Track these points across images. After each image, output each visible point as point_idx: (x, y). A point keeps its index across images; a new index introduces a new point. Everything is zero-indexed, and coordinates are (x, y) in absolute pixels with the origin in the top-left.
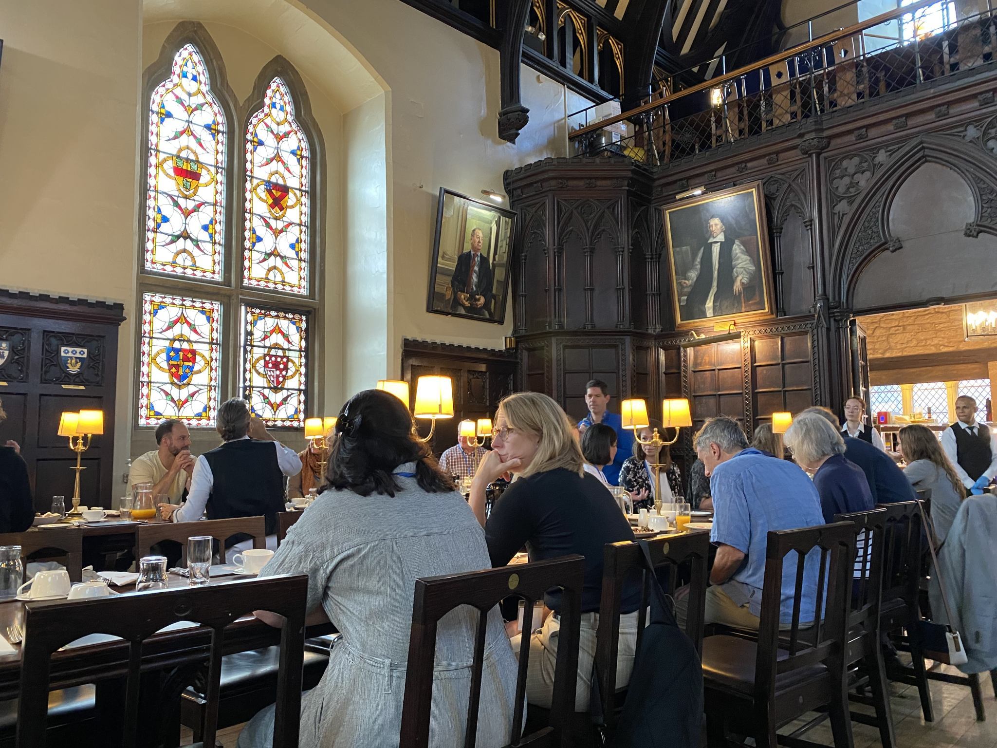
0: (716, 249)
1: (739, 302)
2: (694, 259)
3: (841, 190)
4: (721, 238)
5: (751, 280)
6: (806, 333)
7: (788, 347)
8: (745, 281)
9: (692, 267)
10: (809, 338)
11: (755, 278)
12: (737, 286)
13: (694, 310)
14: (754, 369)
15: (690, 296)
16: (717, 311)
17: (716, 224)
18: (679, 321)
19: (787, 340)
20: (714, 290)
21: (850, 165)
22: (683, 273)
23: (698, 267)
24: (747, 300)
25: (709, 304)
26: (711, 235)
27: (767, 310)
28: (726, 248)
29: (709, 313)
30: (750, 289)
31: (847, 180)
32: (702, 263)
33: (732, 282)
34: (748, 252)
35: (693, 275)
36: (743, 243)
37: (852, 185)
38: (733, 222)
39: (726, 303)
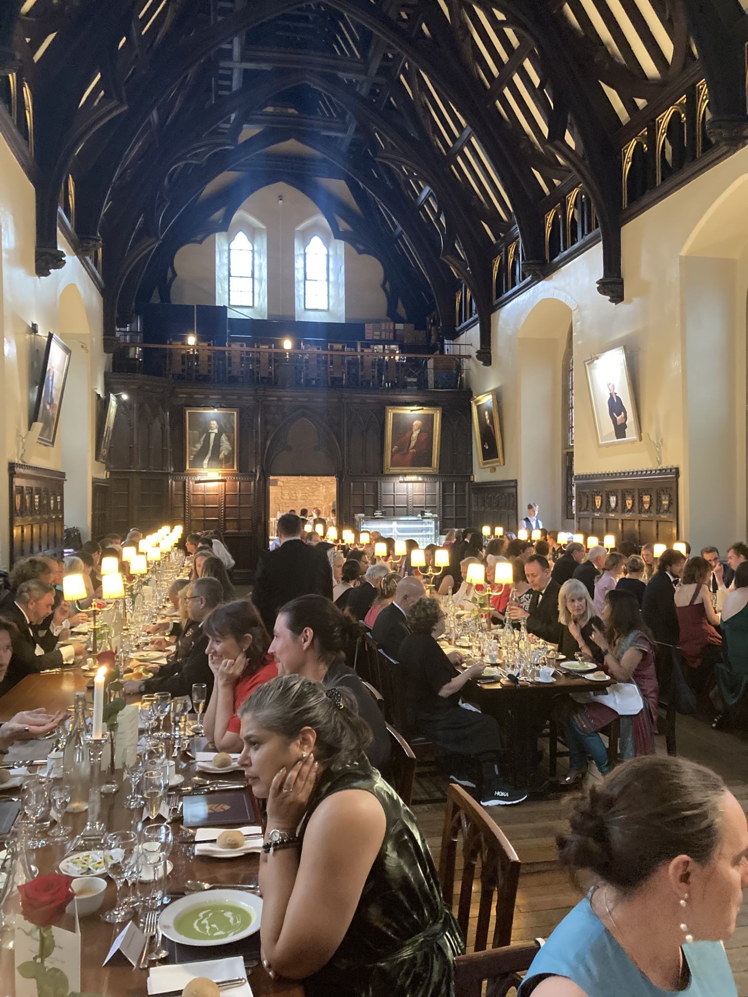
0: (213, 436)
1: (222, 464)
2: (200, 437)
3: (269, 420)
4: (216, 431)
5: (229, 454)
6: (251, 481)
7: (242, 486)
8: (226, 454)
9: (198, 442)
10: (252, 484)
11: (231, 453)
12: (221, 456)
13: (197, 464)
15: (195, 456)
16: (210, 466)
17: (214, 424)
19: (242, 484)
20: (209, 455)
21: (274, 410)
22: (193, 444)
23: (202, 442)
24: (226, 463)
25: (206, 462)
26: (211, 428)
27: (235, 469)
28: (218, 437)
29: (205, 466)
30: (228, 459)
31: (272, 416)
32: (204, 441)
33: (219, 453)
34: (229, 440)
35: (199, 446)
36: (227, 436)
37: (274, 418)
38: (223, 425)
39: (214, 463)
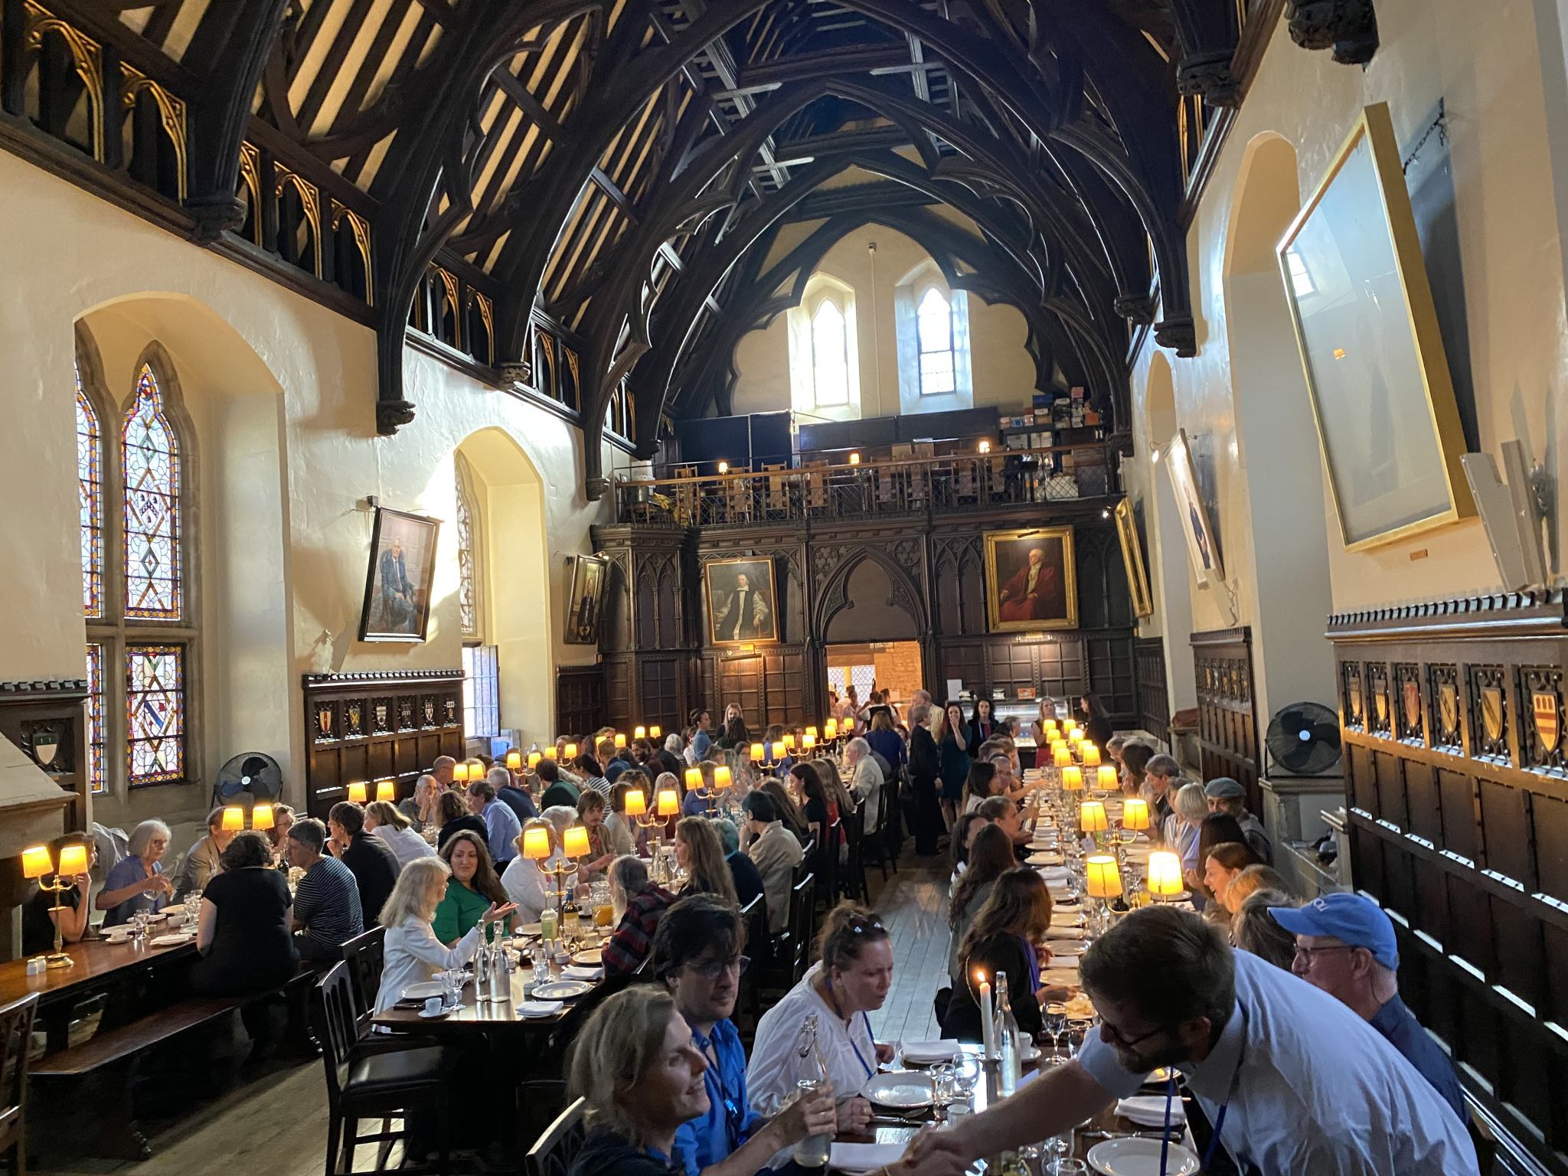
0: (742, 596)
1: (758, 633)
2: (726, 600)
3: (820, 566)
4: (746, 588)
5: (765, 618)
6: (798, 654)
7: (787, 662)
8: (762, 618)
9: (724, 604)
10: (800, 657)
11: (769, 616)
12: (756, 621)
13: (726, 634)
14: (765, 675)
15: (722, 624)
16: (743, 637)
17: (743, 578)
18: (714, 641)
19: (787, 658)
20: (740, 622)
21: (825, 552)
22: (718, 609)
23: (730, 605)
24: (762, 631)
25: (737, 631)
26: (739, 585)
28: (749, 595)
29: (736, 637)
30: (765, 624)
31: (823, 561)
32: (732, 603)
33: (753, 618)
34: (764, 600)
35: (725, 611)
36: (761, 594)
37: (827, 564)
39: (747, 632)
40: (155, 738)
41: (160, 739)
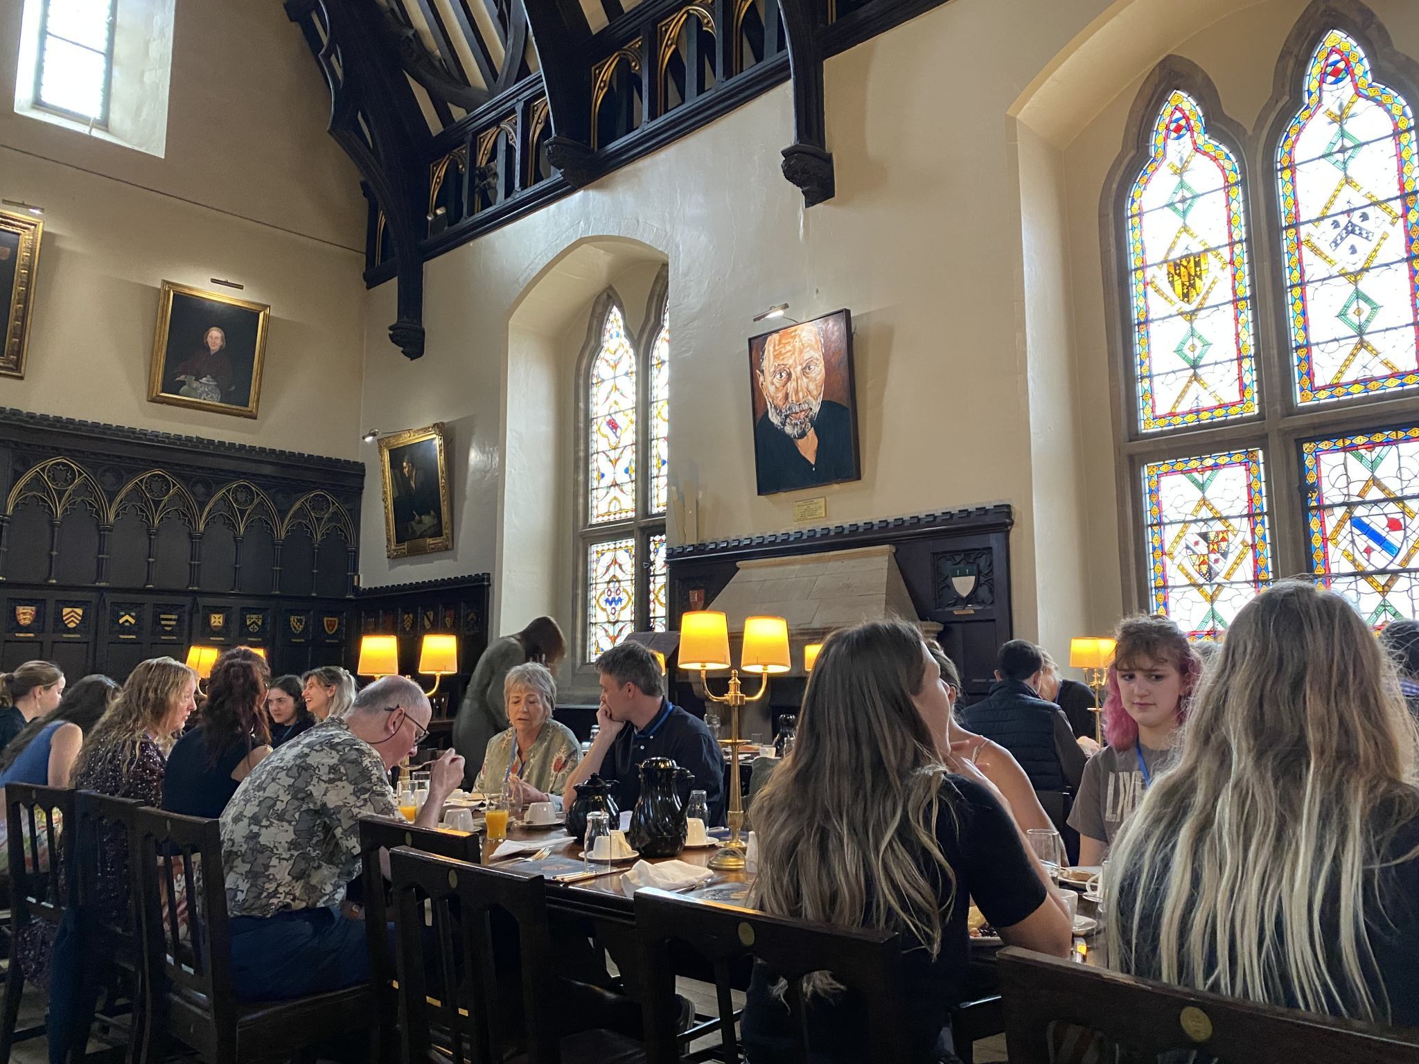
40: (1383, 572)
41: (1395, 574)
